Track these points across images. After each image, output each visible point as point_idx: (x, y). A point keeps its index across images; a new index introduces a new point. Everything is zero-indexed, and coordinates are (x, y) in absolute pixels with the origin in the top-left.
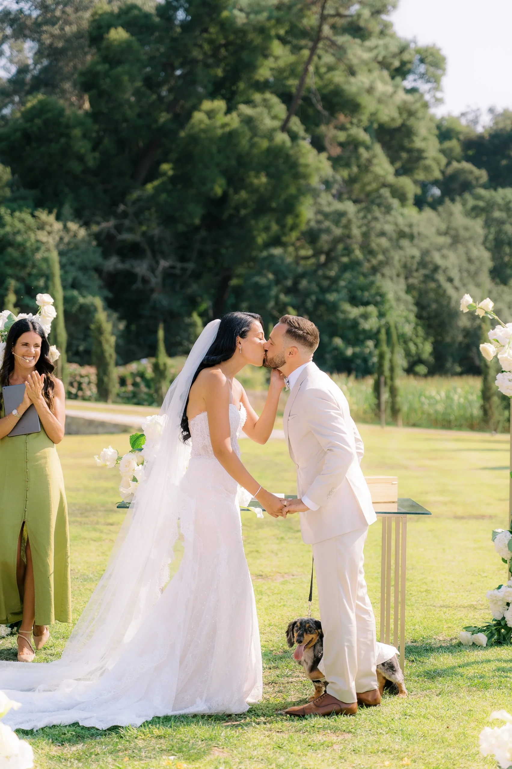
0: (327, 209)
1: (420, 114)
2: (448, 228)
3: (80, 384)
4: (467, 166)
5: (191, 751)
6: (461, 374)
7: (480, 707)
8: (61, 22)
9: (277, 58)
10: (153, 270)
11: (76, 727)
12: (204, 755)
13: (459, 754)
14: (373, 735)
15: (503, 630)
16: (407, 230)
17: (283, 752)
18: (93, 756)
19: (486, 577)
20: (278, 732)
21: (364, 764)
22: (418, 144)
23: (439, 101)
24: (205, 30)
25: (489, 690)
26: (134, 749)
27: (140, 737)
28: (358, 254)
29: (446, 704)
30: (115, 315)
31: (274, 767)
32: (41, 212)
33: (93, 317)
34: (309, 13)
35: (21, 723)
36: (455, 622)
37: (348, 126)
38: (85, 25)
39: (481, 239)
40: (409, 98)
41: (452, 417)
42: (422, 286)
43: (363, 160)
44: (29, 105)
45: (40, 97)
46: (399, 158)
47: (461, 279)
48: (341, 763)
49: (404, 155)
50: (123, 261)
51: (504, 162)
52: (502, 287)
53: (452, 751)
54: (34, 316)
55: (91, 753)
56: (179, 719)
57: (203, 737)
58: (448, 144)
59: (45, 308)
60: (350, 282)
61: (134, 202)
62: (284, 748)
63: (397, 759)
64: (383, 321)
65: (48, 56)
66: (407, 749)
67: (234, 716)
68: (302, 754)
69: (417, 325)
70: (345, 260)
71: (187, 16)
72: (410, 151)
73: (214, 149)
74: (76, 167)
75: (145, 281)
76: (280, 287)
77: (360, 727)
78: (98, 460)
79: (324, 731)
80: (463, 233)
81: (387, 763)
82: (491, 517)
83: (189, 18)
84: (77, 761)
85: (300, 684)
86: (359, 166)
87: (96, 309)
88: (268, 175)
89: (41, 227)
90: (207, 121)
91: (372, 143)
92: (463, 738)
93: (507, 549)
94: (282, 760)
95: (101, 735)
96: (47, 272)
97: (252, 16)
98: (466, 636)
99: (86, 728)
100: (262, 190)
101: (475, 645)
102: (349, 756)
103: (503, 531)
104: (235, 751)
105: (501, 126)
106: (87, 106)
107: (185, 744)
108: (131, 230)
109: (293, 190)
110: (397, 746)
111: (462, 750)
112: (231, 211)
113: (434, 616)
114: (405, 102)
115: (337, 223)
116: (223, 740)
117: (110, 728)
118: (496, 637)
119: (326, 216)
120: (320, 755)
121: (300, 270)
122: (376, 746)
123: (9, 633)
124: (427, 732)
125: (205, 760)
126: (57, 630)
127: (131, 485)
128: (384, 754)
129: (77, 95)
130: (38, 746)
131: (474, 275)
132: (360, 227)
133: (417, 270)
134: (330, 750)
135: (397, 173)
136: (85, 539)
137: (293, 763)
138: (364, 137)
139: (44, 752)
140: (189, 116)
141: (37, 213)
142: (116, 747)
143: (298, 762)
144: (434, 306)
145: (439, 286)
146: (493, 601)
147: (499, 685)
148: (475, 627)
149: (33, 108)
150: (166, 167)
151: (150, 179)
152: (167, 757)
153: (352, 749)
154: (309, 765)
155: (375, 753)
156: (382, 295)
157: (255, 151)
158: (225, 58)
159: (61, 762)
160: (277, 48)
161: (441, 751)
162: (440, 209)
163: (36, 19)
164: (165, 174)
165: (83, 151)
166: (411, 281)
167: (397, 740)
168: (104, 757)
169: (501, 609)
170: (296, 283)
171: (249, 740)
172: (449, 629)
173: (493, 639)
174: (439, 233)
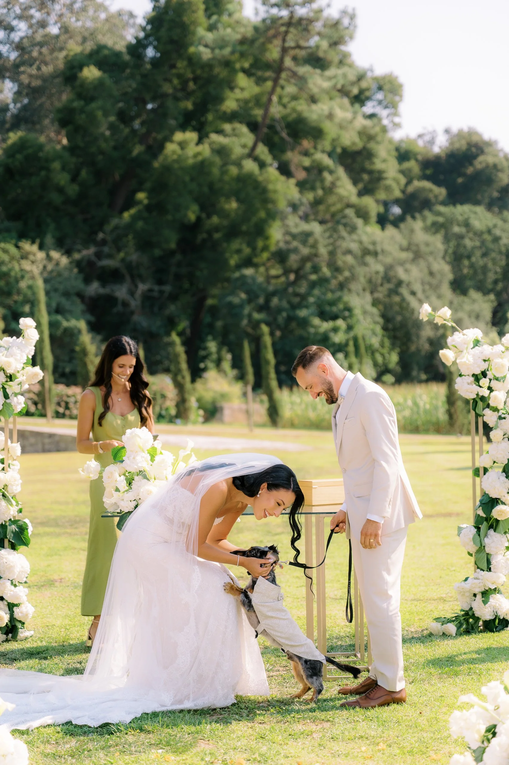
0: (294, 230)
1: (379, 138)
2: (410, 244)
3: (67, 403)
4: (427, 184)
5: (178, 745)
6: (427, 381)
7: (451, 692)
8: (38, 62)
9: (242, 89)
10: (132, 293)
11: (69, 726)
12: (191, 747)
13: (432, 738)
14: (350, 723)
15: (471, 620)
16: (371, 247)
17: (265, 742)
18: (86, 752)
19: (454, 571)
20: (261, 723)
21: (342, 750)
22: (378, 165)
23: (397, 126)
24: (173, 66)
25: (459, 677)
26: (124, 744)
27: (130, 733)
28: (326, 271)
29: (418, 691)
30: (99, 338)
31: (257, 756)
32: (25, 243)
33: (78, 339)
34: (270, 46)
35: (17, 724)
36: (425, 614)
37: (312, 151)
38: (61, 65)
39: (441, 254)
40: (368, 123)
41: (419, 423)
42: (387, 300)
43: (327, 183)
44: (10, 142)
45: (20, 134)
46: (361, 180)
47: (424, 291)
48: (321, 750)
49: (366, 177)
50: (103, 286)
51: (460, 180)
52: (462, 298)
53: (425, 735)
54: (18, 339)
55: (84, 750)
56: (166, 714)
57: (190, 730)
58: (407, 165)
59: (28, 331)
60: (319, 298)
61: (112, 231)
62: (266, 738)
63: (373, 744)
64: (352, 334)
65: (27, 95)
66: (383, 735)
67: (218, 710)
68: (283, 743)
69: (383, 336)
70: (314, 277)
71: (156, 53)
72: (370, 172)
73: (187, 179)
74: (56, 198)
75: (125, 304)
76: (253, 305)
77: (338, 715)
78: (82, 473)
79: (304, 720)
80: (423, 249)
81: (363, 749)
82: (458, 514)
83: (158, 55)
84: (70, 758)
85: (280, 678)
86: (323, 189)
87: (80, 332)
88: (238, 200)
89: (24, 257)
90: (179, 151)
91: (336, 167)
92: (435, 722)
93: (472, 543)
94: (264, 749)
95: (93, 732)
96: (32, 298)
97: (217, 51)
98: (436, 627)
99: (79, 726)
100: (233, 215)
101: (444, 635)
102: (328, 743)
103: (468, 526)
104: (220, 743)
105: (457, 146)
106: (65, 141)
107: (172, 738)
108: (110, 256)
109: (262, 214)
110: (372, 732)
111: (434, 733)
112: (205, 236)
113: (405, 609)
114: (365, 127)
115: (304, 242)
116: (209, 733)
117: (101, 725)
118: (464, 626)
119: (294, 237)
120: (300, 743)
121: (271, 288)
122: (353, 733)
123: (5, 639)
124: (401, 718)
125: (192, 752)
126: (50, 636)
127: (114, 495)
128: (360, 740)
129: (55, 131)
130: (33, 745)
131: (435, 288)
132: (325, 246)
133: (382, 285)
134: (309, 738)
135: (360, 194)
136: (75, 549)
137: (275, 751)
138: (327, 161)
139: (40, 750)
140: (161, 147)
141: (21, 244)
142: (107, 743)
143: (279, 750)
144: (399, 318)
145: (403, 300)
146: (461, 592)
147: (468, 671)
148: (445, 618)
149: (14, 144)
150: (141, 196)
151: (126, 207)
152: (155, 751)
153: (331, 736)
154: (290, 753)
155: (352, 740)
156: (349, 309)
157: (226, 178)
158: (193, 92)
159: (56, 759)
160: (242, 80)
161: (415, 735)
162: (402, 225)
163: (15, 60)
164: (140, 202)
165: (62, 183)
166: (376, 295)
167: (373, 727)
168: (96, 753)
169: (468, 600)
170: (268, 301)
171: (233, 732)
172: (420, 620)
173: (462, 629)
174: (402, 249)
